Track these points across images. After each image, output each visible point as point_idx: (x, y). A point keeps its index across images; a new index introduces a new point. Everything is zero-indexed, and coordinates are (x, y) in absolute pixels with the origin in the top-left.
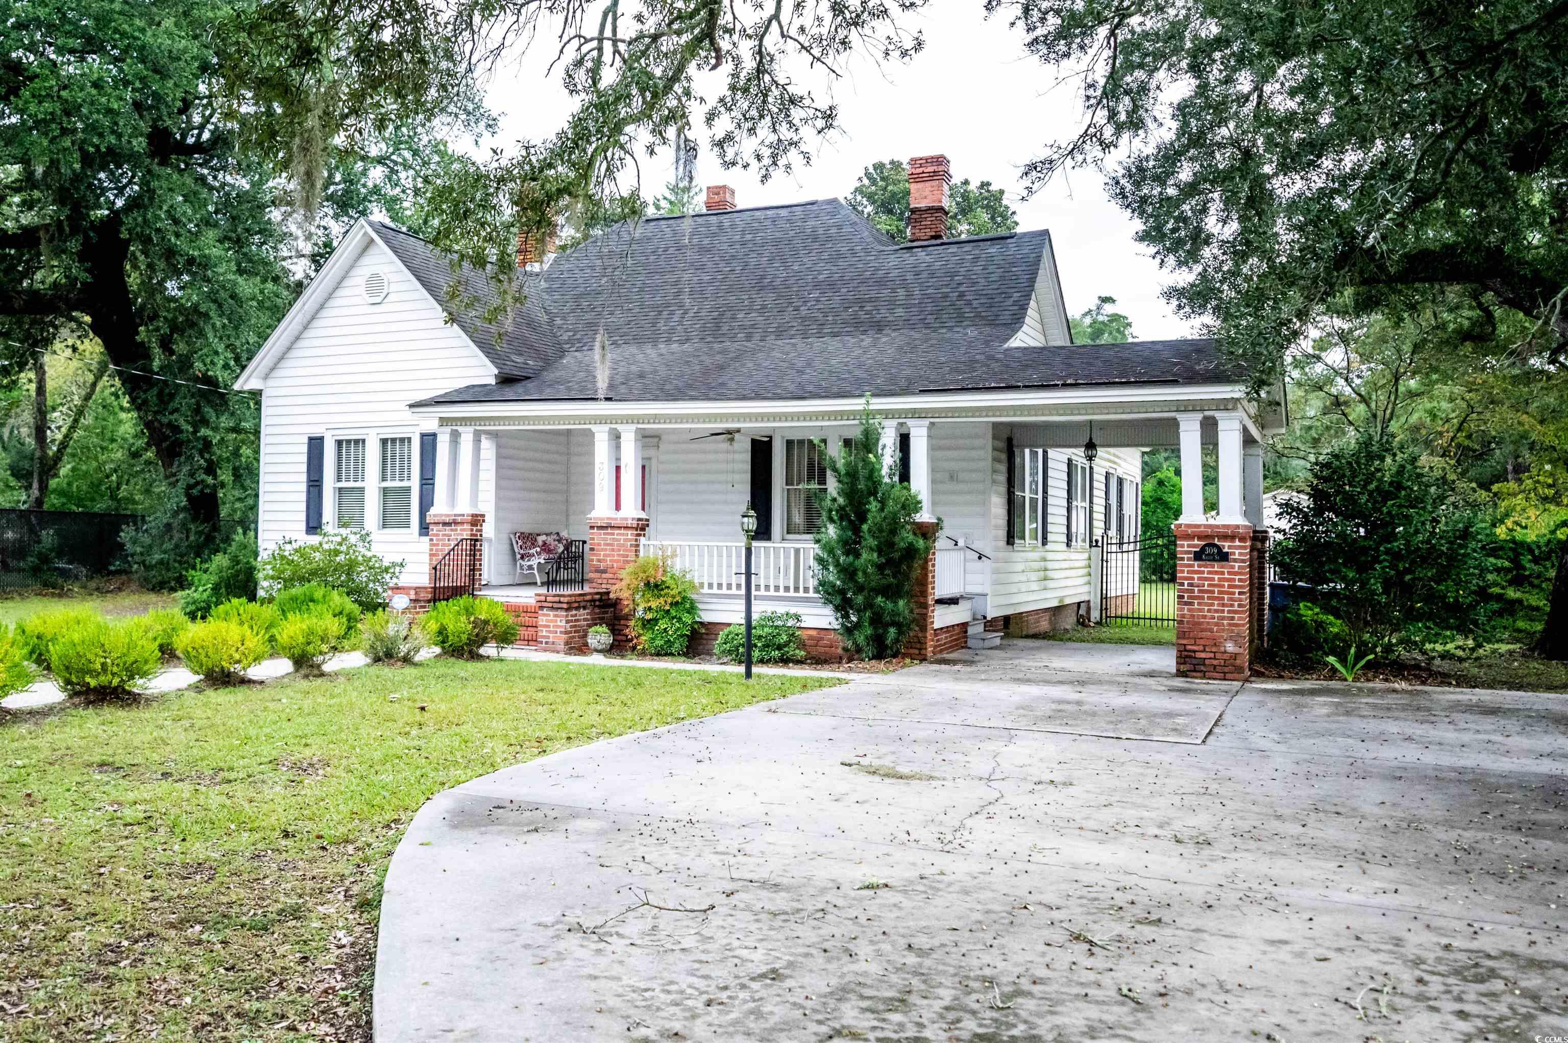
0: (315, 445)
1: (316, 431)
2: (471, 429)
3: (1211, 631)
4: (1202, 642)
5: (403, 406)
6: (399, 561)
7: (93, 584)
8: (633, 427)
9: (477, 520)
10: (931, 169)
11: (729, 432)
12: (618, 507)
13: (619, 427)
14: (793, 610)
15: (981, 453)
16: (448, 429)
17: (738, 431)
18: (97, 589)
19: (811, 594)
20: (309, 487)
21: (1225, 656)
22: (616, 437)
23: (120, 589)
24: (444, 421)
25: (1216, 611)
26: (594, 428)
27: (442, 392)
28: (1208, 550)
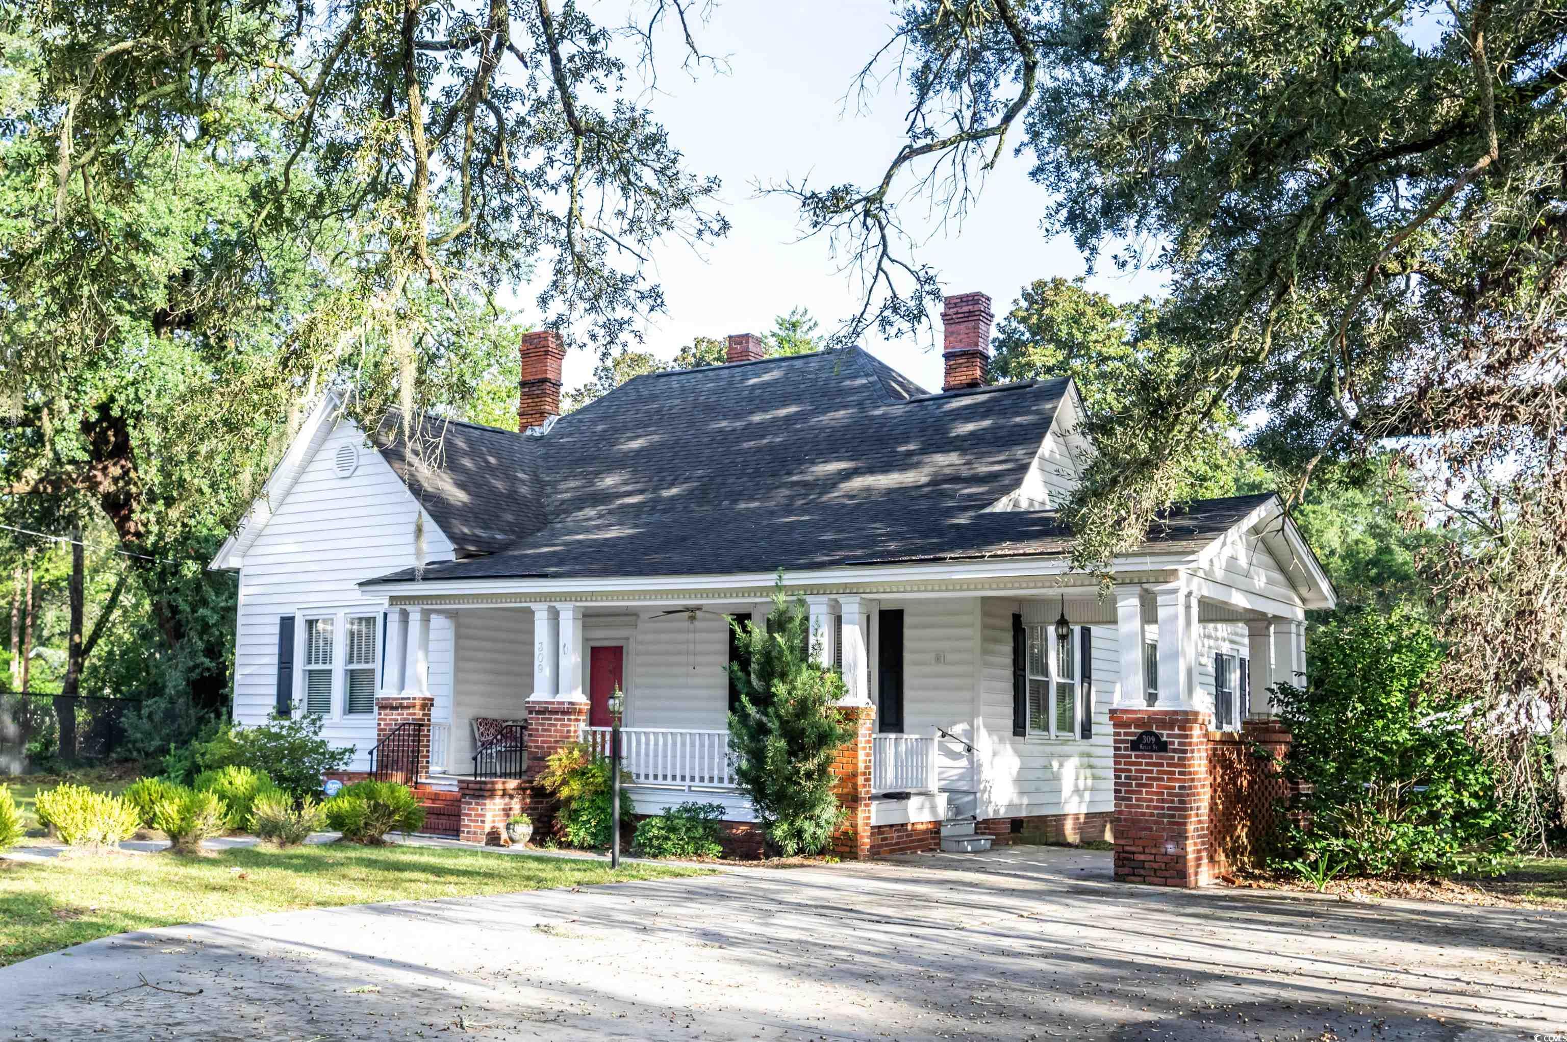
0: (287, 624)
1: (287, 611)
2: (418, 608)
3: (1151, 829)
4: (1140, 842)
5: (352, 585)
6: (350, 746)
7: (94, 773)
8: (570, 605)
9: (428, 704)
10: (966, 309)
11: (687, 609)
12: (556, 690)
13: (558, 605)
14: (715, 803)
15: (968, 632)
16: (397, 608)
17: (699, 608)
18: (99, 778)
19: (726, 784)
20: (280, 669)
21: (1165, 859)
22: (555, 616)
23: (120, 778)
24: (394, 600)
25: (1156, 808)
26: (534, 606)
27: (399, 570)
28: (1146, 739)
